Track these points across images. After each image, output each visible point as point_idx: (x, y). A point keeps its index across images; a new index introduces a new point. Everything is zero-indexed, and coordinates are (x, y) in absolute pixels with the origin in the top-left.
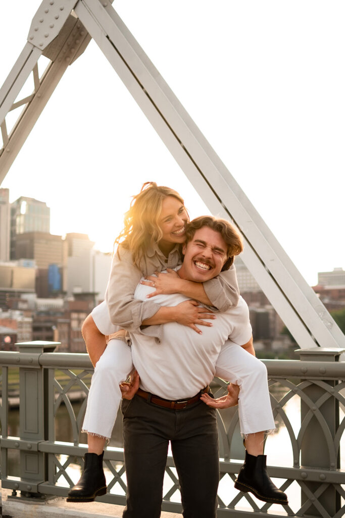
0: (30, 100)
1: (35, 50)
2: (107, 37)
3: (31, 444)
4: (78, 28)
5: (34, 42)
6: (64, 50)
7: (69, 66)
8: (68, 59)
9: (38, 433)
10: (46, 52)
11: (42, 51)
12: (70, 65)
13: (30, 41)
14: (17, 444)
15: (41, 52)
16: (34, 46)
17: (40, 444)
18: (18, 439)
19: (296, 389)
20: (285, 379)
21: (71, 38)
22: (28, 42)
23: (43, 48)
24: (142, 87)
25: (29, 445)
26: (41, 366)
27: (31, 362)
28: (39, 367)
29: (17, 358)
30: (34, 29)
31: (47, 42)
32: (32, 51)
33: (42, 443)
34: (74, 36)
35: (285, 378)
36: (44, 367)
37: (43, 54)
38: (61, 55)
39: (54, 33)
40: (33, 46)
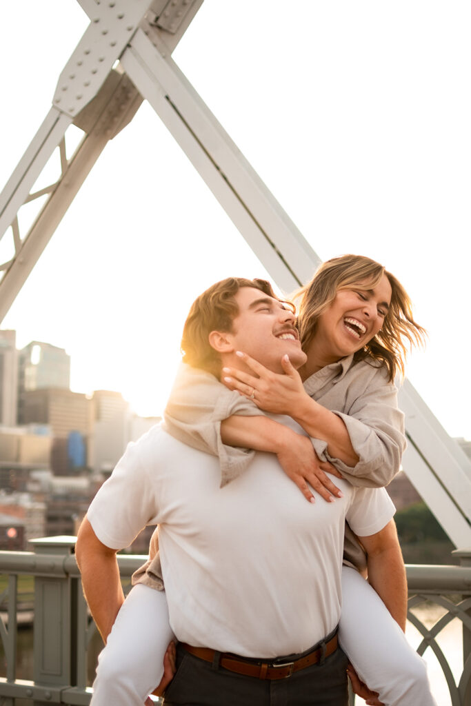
0: (54, 190)
1: (63, 118)
2: (167, 98)
3: (51, 693)
4: (124, 88)
5: (61, 106)
6: (103, 118)
7: (110, 142)
8: (109, 132)
9: (61, 675)
10: (79, 121)
11: (74, 118)
12: (112, 139)
13: (56, 105)
14: (29, 691)
15: (71, 120)
16: (62, 112)
17: (64, 692)
18: (30, 683)
19: (456, 610)
20: (439, 595)
21: (113, 103)
22: (54, 107)
23: (74, 114)
24: (218, 168)
25: (47, 694)
26: (67, 574)
27: (52, 569)
28: (64, 576)
29: (31, 562)
30: (62, 88)
31: (79, 106)
32: (58, 119)
33: (67, 691)
34: (118, 99)
35: (438, 593)
36: (72, 576)
37: (74, 123)
38: (99, 126)
39: (90, 94)
40: (59, 112)
